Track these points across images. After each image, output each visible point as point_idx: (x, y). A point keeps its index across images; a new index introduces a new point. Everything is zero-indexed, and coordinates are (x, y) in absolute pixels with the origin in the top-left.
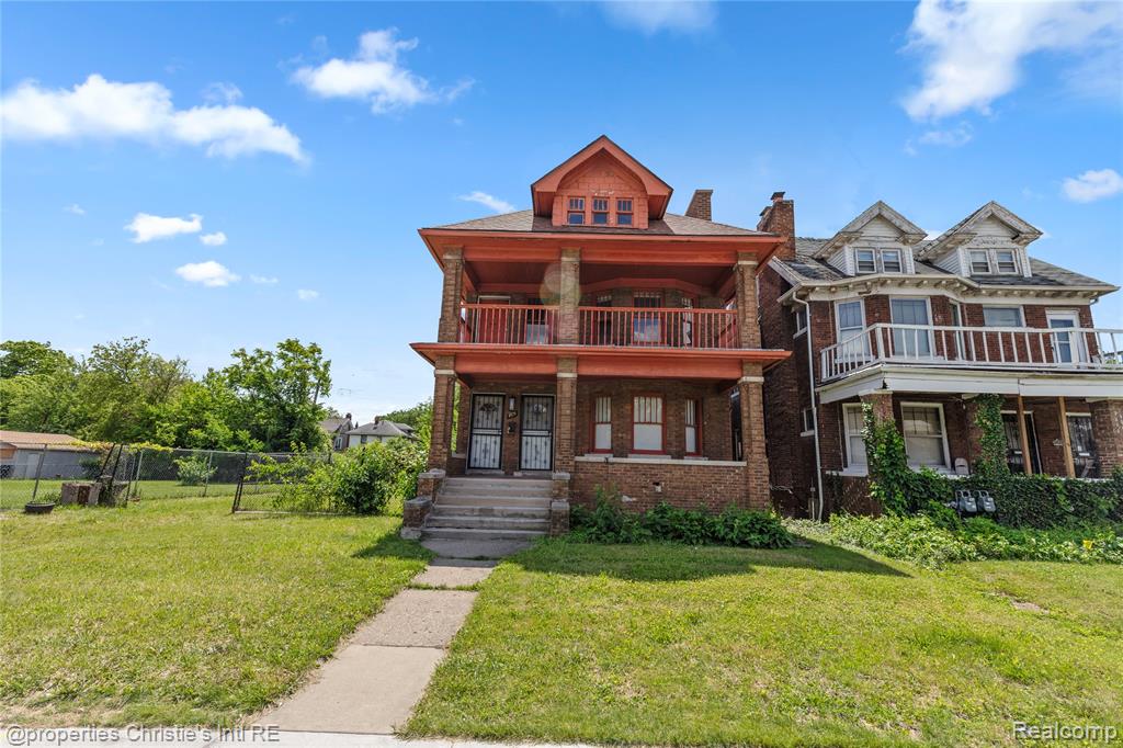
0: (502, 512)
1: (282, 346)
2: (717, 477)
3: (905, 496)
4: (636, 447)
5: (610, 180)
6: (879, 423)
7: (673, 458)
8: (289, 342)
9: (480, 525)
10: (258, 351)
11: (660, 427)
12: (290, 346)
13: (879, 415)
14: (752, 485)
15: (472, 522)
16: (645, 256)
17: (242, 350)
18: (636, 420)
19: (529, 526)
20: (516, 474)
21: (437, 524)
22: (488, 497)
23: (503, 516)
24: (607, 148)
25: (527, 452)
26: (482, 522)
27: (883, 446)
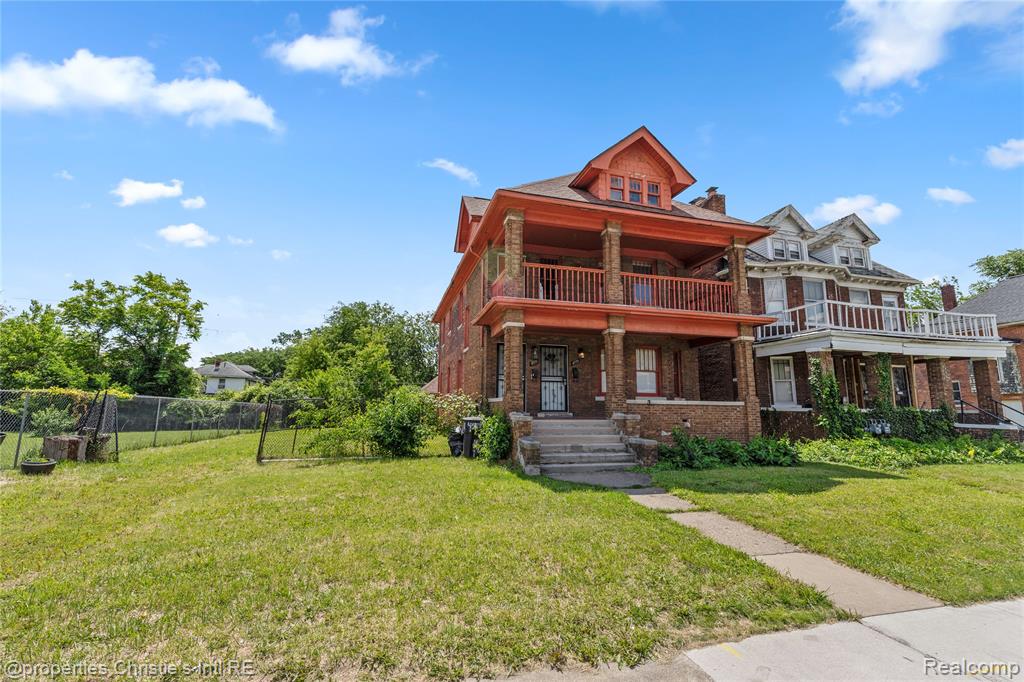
0: (589, 448)
1: (140, 279)
2: (725, 414)
3: (841, 424)
4: (639, 391)
5: (641, 164)
6: (824, 373)
7: (668, 399)
8: (150, 276)
9: (579, 460)
10: (108, 284)
11: (654, 374)
12: (151, 280)
13: (824, 366)
14: (750, 419)
15: (573, 458)
16: (668, 233)
17: (89, 282)
18: (638, 368)
19: (617, 459)
20: (539, 415)
21: (545, 461)
22: (566, 436)
23: (590, 451)
24: (645, 137)
25: (546, 396)
26: (581, 457)
27: (828, 389)
